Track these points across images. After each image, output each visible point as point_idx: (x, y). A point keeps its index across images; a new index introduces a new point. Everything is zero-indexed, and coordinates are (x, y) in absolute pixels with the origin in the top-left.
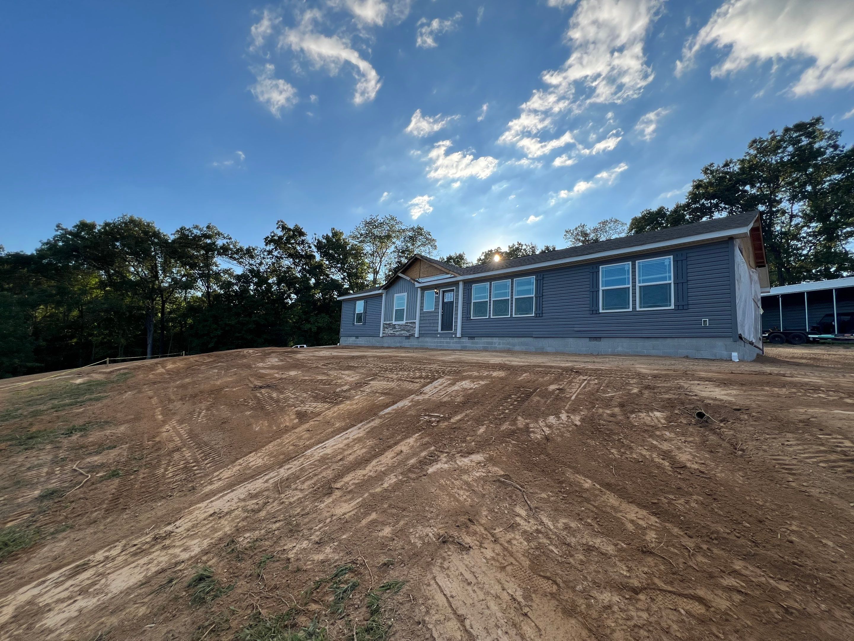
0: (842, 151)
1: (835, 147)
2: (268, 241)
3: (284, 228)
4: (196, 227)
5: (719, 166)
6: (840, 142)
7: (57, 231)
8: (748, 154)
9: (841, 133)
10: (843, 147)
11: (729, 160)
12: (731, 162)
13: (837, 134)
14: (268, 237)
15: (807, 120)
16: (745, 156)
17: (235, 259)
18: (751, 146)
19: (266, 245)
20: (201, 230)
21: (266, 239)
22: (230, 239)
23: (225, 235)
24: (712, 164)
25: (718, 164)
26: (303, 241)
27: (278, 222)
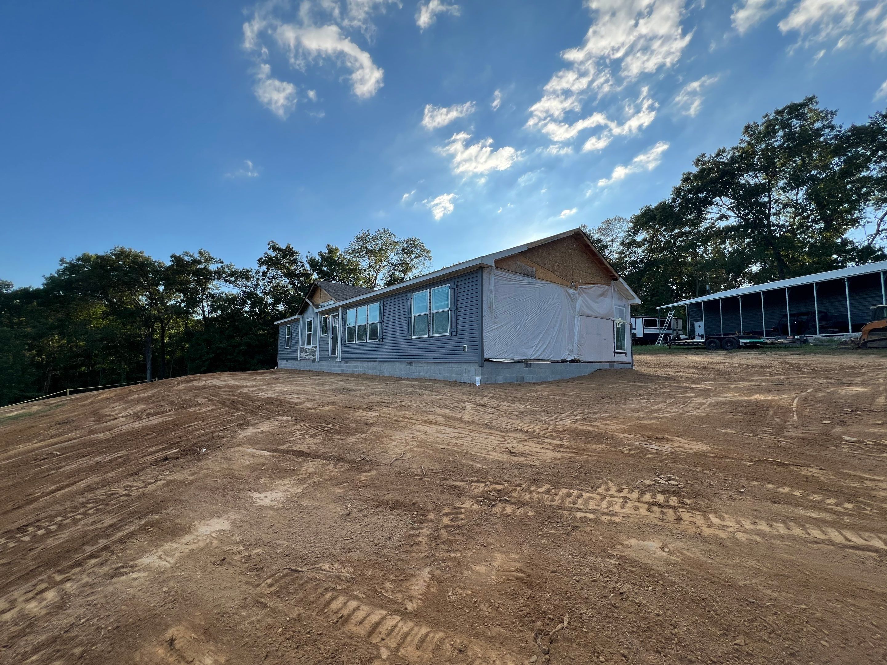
0: (840, 131)
1: (832, 128)
2: (261, 262)
3: (275, 248)
4: (186, 254)
5: (711, 156)
6: (835, 122)
7: (61, 265)
8: (743, 141)
9: (836, 112)
10: (841, 127)
11: (721, 148)
12: (724, 151)
13: (833, 114)
14: (262, 258)
15: (800, 100)
16: (740, 143)
17: (230, 282)
18: (746, 132)
19: (260, 267)
20: (191, 256)
21: (260, 260)
22: (222, 262)
23: (217, 260)
24: (703, 154)
25: (710, 153)
26: (295, 260)
27: (269, 243)
